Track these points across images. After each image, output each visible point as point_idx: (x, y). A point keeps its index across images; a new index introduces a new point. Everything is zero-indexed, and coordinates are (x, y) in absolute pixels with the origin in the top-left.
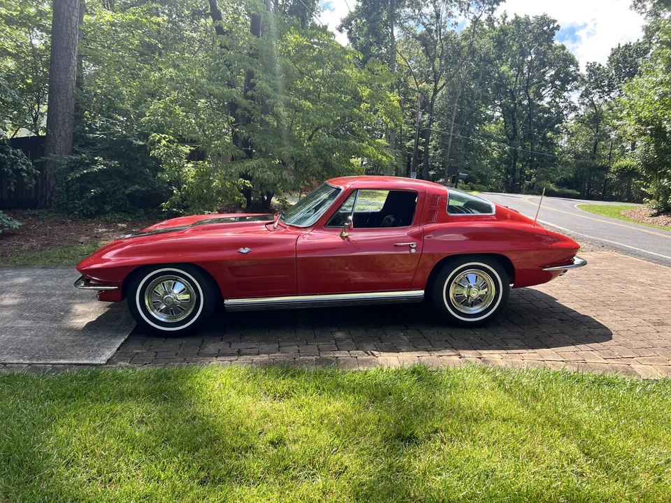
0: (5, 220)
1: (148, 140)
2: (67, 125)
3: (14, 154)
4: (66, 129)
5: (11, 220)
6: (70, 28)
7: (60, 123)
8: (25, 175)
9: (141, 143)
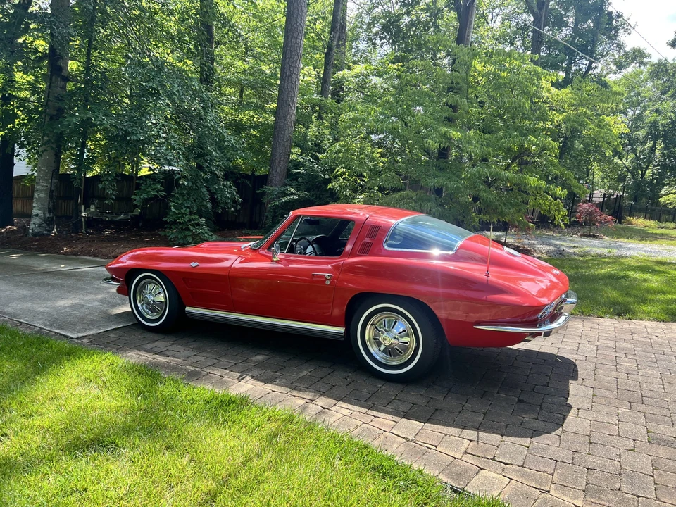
0: (206, 235)
1: (332, 173)
2: (282, 163)
3: (224, 185)
4: (280, 167)
5: (211, 235)
6: (290, 84)
7: (277, 161)
8: (229, 201)
9: (327, 177)
